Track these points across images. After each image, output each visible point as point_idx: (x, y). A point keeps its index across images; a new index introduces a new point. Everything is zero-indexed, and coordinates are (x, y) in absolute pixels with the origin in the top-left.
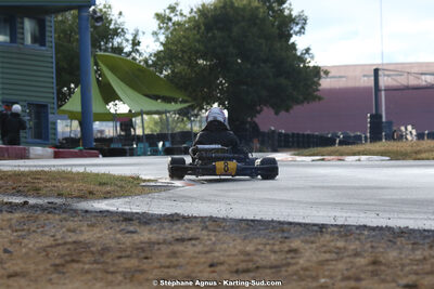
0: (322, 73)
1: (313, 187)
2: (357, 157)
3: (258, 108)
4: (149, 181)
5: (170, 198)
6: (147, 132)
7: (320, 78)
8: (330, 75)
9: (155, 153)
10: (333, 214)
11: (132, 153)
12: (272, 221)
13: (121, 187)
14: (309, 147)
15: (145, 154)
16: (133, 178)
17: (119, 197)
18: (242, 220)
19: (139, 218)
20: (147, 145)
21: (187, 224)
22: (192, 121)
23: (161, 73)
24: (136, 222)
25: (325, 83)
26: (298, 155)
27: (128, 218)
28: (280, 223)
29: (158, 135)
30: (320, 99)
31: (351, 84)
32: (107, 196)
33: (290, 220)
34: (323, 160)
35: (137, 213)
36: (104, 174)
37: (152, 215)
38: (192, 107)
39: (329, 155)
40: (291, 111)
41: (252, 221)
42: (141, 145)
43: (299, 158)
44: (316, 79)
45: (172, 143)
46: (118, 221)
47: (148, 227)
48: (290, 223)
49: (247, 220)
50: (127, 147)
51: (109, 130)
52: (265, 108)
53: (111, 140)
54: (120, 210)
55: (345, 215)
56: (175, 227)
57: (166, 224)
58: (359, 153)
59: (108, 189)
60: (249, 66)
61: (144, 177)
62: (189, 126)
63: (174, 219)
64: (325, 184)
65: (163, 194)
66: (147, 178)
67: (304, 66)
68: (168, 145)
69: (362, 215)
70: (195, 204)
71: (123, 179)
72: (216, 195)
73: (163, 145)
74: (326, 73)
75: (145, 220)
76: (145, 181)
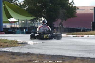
0: (77, 9)
1: (73, 45)
2: (87, 36)
3: (56, 19)
4: (20, 42)
5: (27, 48)
6: (20, 26)
7: (76, 10)
8: (79, 9)
9: (23, 33)
10: (79, 53)
11: (15, 33)
12: (60, 55)
13: (11, 44)
14: (72, 32)
15: (19, 33)
16: (15, 41)
17: (10, 47)
18: (50, 55)
19: (17, 54)
20: (20, 31)
21: (32, 56)
22: (35, 23)
23: (25, 8)
24: (15, 55)
25: (78, 12)
26: (69, 34)
27: (13, 54)
28: (62, 56)
29: (24, 27)
30: (76, 16)
31: (86, 12)
32: (7, 46)
33: (65, 55)
34: (76, 36)
35: (16, 52)
36: (6, 40)
37: (21, 53)
38: (35, 19)
39: (79, 35)
40: (67, 20)
41: (53, 55)
42: (18, 31)
43: (69, 36)
44: (75, 10)
45: (28, 30)
46: (10, 55)
47: (19, 57)
48: (65, 56)
49: (51, 55)
50: (14, 31)
51: (8, 26)
52: (58, 19)
53: (8, 29)
54: (11, 51)
55: (83, 54)
56: (28, 57)
57: (25, 56)
58: (88, 34)
59: (7, 44)
60: (53, 6)
61: (19, 41)
62: (34, 25)
63: (28, 54)
64: (77, 44)
65: (25, 46)
66: (20, 41)
67: (71, 6)
68: (27, 31)
69: (89, 54)
70: (35, 50)
71: (12, 41)
72: (42, 47)
73: (25, 31)
74: (78, 8)
75: (19, 54)
76: (19, 42)
